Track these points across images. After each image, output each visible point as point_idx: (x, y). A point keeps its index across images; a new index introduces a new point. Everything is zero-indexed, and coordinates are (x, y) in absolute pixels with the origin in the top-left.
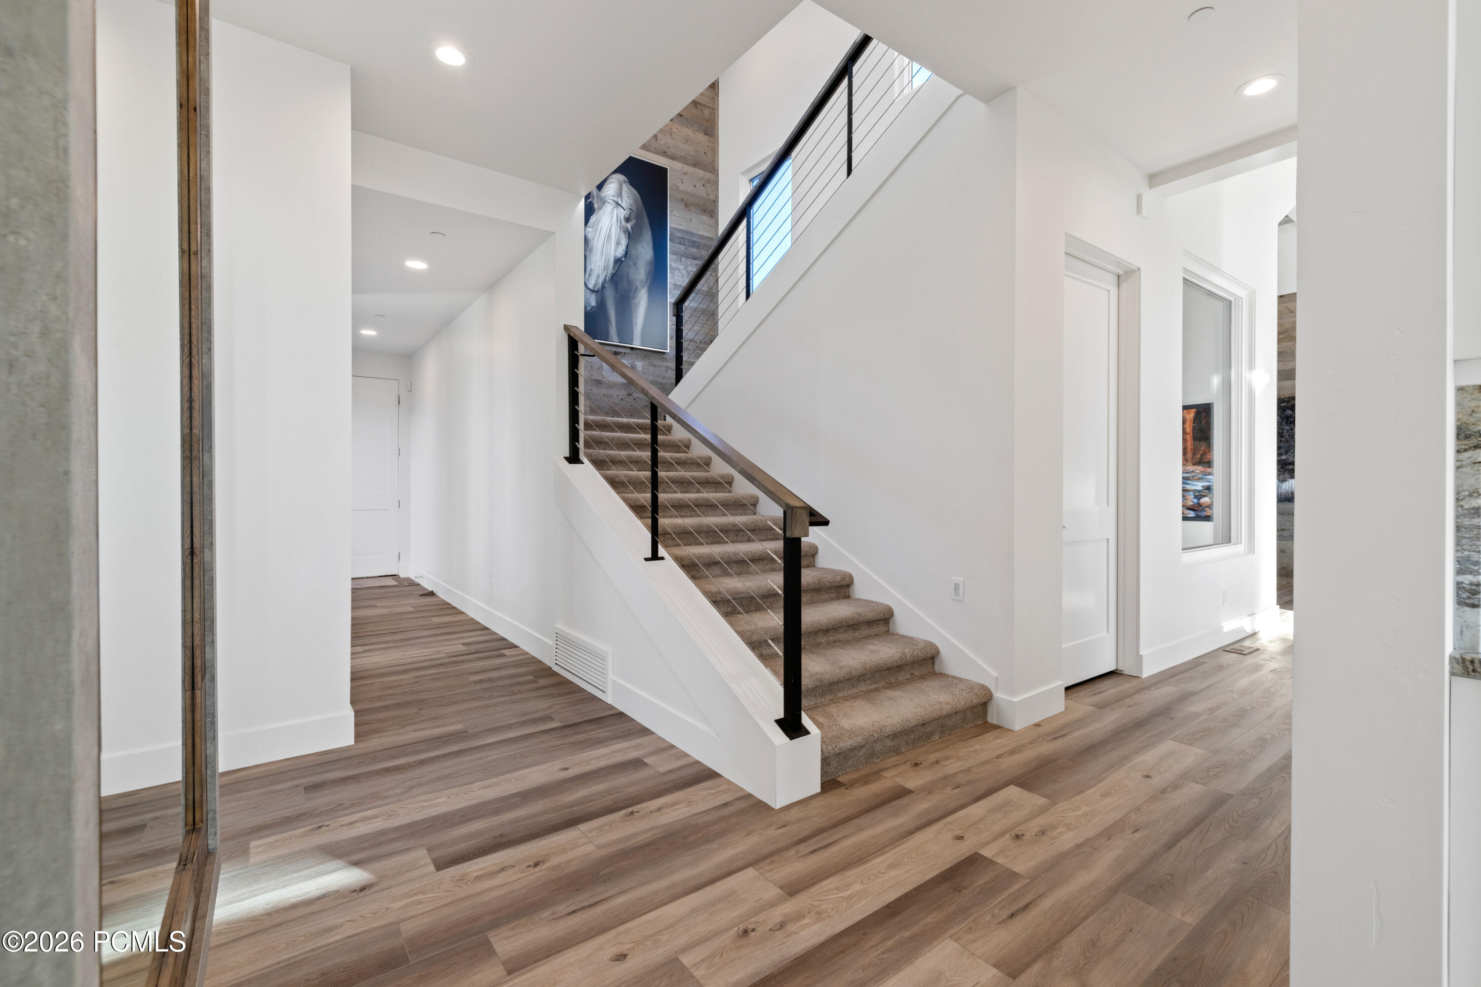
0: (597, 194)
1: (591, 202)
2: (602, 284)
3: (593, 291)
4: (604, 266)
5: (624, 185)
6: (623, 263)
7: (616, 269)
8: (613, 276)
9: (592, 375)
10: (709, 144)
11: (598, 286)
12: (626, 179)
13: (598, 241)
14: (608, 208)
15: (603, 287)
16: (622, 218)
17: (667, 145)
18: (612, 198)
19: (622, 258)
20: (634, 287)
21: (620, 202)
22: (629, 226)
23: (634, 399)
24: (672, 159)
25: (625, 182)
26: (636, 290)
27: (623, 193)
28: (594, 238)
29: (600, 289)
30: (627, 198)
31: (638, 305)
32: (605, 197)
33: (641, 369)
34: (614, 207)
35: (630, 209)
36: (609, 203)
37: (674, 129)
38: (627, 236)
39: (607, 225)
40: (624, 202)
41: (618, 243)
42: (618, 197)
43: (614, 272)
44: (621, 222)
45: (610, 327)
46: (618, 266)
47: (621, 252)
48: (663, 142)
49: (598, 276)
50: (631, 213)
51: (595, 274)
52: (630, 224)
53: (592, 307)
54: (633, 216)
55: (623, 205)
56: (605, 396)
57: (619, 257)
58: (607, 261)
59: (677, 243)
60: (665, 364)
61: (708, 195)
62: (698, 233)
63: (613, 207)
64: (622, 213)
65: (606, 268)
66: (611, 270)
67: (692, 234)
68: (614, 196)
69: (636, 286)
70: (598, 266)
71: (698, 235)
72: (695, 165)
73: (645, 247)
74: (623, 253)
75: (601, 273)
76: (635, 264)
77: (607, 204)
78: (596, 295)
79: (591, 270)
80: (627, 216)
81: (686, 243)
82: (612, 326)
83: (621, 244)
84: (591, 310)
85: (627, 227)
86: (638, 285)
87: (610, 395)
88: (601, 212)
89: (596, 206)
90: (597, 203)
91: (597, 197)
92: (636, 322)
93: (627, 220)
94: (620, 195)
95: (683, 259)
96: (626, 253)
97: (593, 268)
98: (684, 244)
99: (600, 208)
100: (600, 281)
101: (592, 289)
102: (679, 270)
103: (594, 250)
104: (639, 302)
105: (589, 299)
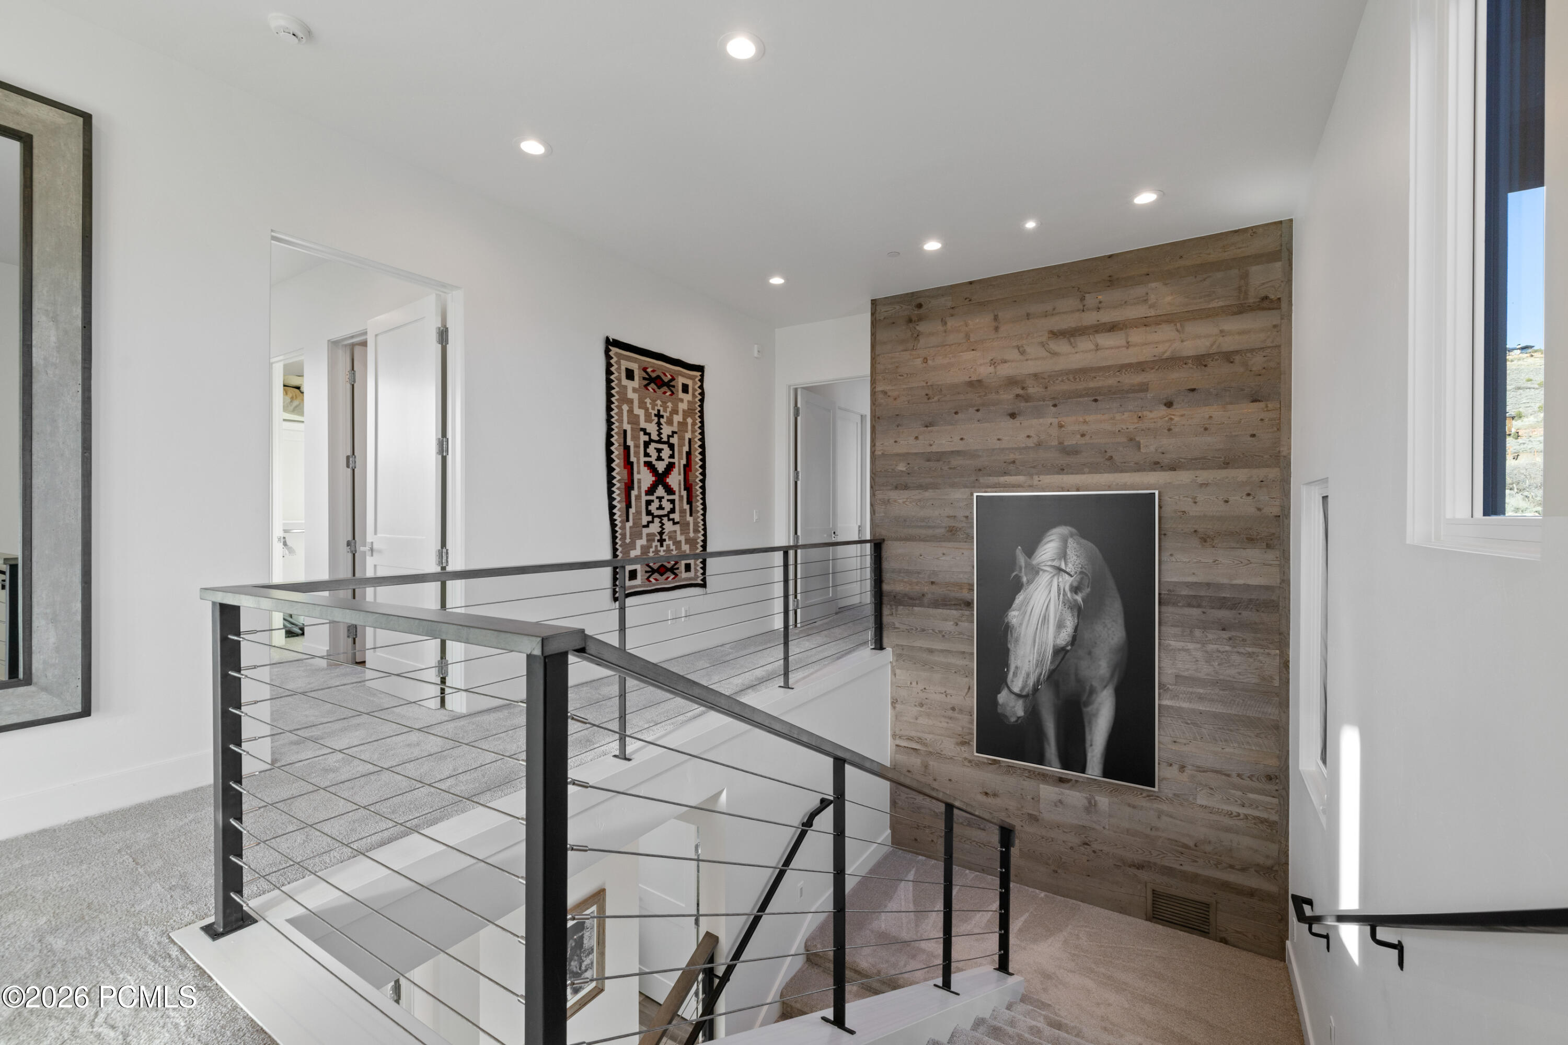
0: (1026, 562)
1: (1016, 575)
2: (1034, 685)
3: (1019, 696)
4: (1037, 661)
5: (1070, 541)
6: (1068, 654)
7: (1057, 663)
8: (1052, 673)
9: (1022, 807)
10: (1262, 415)
11: (1027, 690)
12: (1074, 530)
13: (1027, 627)
14: (1044, 579)
15: (1035, 690)
16: (1067, 589)
17: (1160, 450)
18: (1050, 563)
19: (1067, 645)
20: (1088, 688)
21: (1063, 567)
22: (1079, 598)
23: (1094, 852)
24: (1173, 469)
25: (1072, 535)
26: (1092, 691)
27: (1068, 552)
28: (1021, 624)
29: (1031, 692)
30: (1075, 558)
31: (1095, 715)
32: (1038, 564)
33: (1107, 809)
34: (1054, 576)
35: (1081, 573)
36: (1045, 571)
37: (1176, 419)
38: (1076, 614)
39: (1042, 601)
40: (1070, 565)
41: (1060, 626)
42: (1060, 559)
43: (1052, 667)
44: (1065, 594)
45: (1046, 746)
46: (1059, 658)
47: (1064, 637)
48: (1152, 449)
49: (1028, 675)
50: (1082, 579)
51: (1023, 672)
52: (1080, 594)
53: (1019, 718)
54: (1086, 582)
55: (1068, 570)
56: (1043, 838)
57: (1062, 646)
58: (1042, 655)
59: (1183, 606)
60: (1156, 805)
61: (1259, 509)
62: (1235, 582)
63: (1052, 575)
64: (1067, 581)
65: (1040, 663)
66: (1048, 665)
67: (1219, 586)
68: (1053, 560)
69: (1091, 686)
70: (1027, 661)
71: (1233, 585)
72: (1226, 465)
73: (1109, 626)
74: (1069, 639)
75: (1032, 670)
76: (1090, 653)
77: (1041, 573)
78: (1025, 702)
79: (1017, 668)
80: (1075, 584)
81: (1204, 604)
82: (1049, 744)
83: (1064, 627)
84: (1017, 721)
85: (1075, 601)
86: (1095, 684)
87: (1052, 838)
88: (1032, 587)
89: (1024, 579)
90: (1026, 575)
91: (1026, 567)
92: (1091, 741)
93: (1075, 589)
94: (1063, 555)
95: (1198, 633)
96: (1074, 640)
97: (1019, 663)
98: (1199, 606)
99: (1030, 582)
100: (1031, 682)
101: (1019, 693)
102: (1187, 650)
103: (1022, 639)
104: (1098, 710)
105: (1014, 707)
